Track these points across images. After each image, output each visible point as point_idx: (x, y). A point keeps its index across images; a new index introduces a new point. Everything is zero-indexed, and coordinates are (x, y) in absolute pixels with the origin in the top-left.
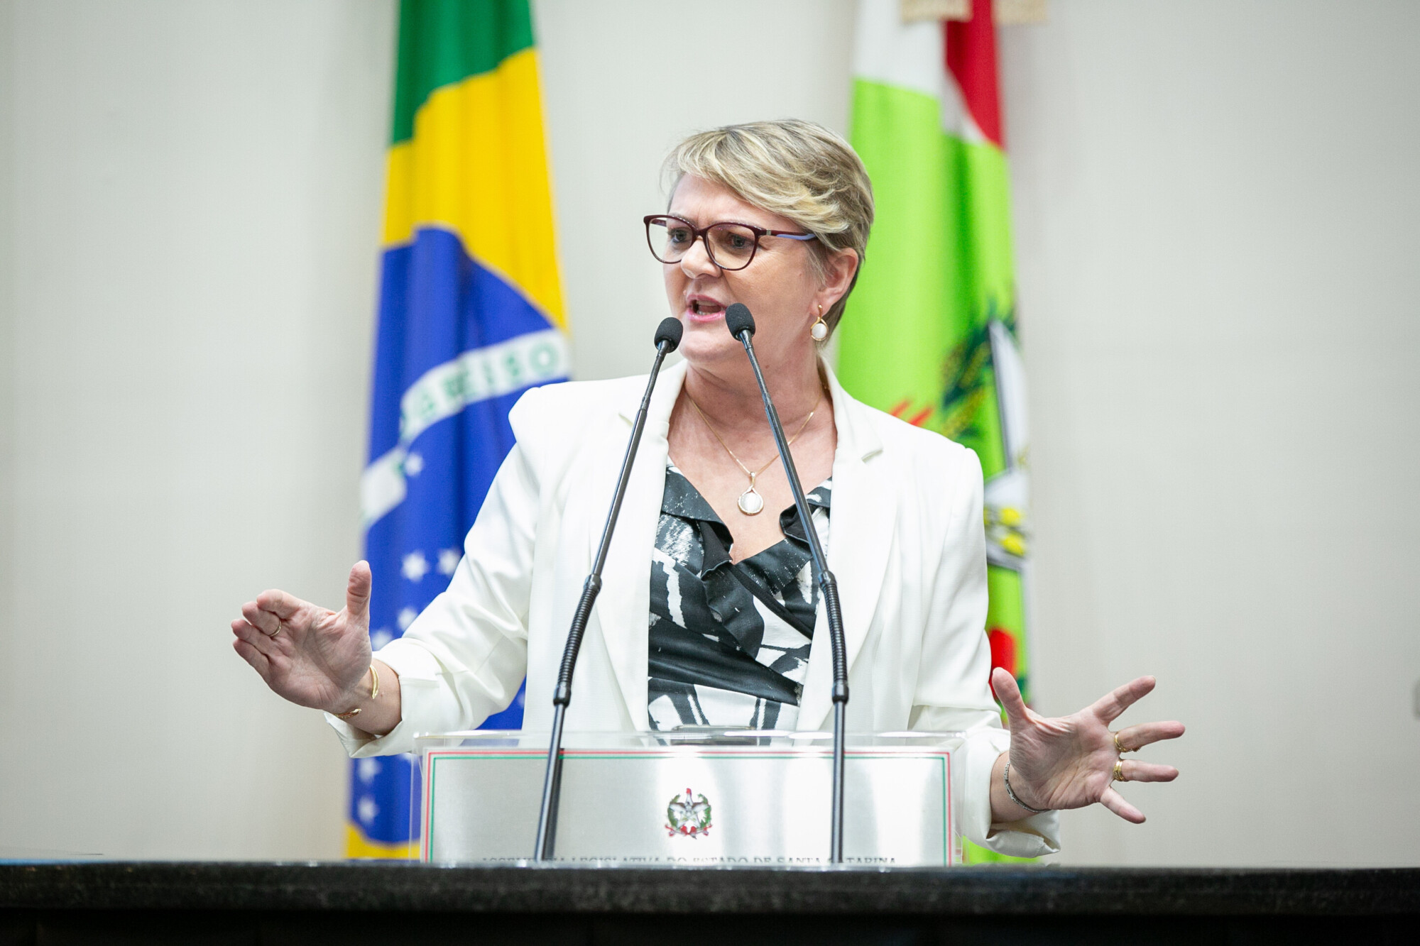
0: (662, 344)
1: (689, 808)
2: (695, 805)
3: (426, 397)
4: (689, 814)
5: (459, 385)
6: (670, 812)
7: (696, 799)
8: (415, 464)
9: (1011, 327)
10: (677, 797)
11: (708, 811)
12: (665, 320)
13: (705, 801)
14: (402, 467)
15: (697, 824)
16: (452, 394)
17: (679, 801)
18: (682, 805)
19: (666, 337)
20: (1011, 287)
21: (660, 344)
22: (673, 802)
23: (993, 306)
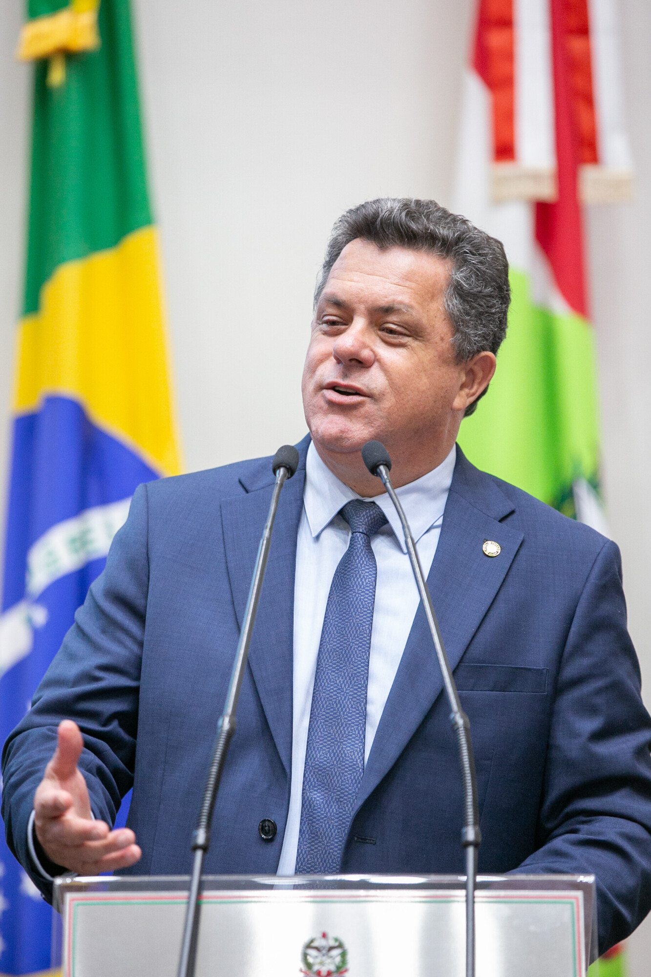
0: (280, 472)
1: (324, 952)
2: (331, 948)
3: (50, 553)
4: (324, 958)
5: (81, 541)
6: (305, 956)
7: (332, 943)
8: (40, 616)
9: (595, 485)
10: (312, 941)
11: (344, 955)
12: (282, 448)
13: (340, 946)
14: (30, 621)
15: (332, 968)
16: (76, 551)
17: (315, 944)
18: (317, 949)
19: (284, 465)
20: (596, 450)
21: (278, 472)
22: (309, 946)
23: (577, 465)
